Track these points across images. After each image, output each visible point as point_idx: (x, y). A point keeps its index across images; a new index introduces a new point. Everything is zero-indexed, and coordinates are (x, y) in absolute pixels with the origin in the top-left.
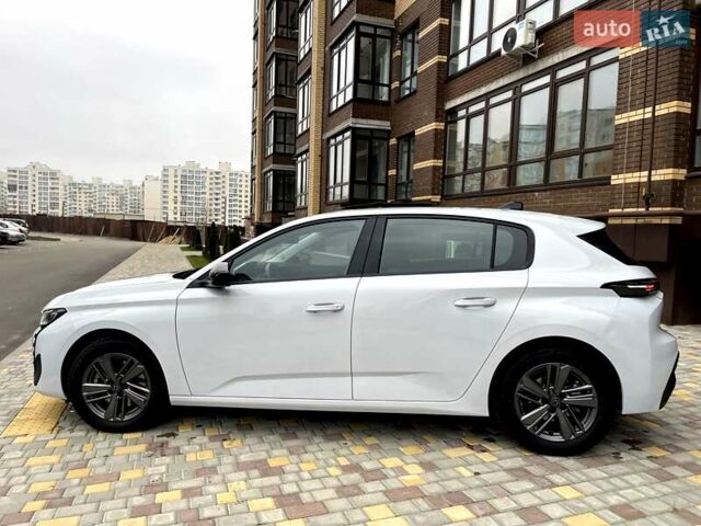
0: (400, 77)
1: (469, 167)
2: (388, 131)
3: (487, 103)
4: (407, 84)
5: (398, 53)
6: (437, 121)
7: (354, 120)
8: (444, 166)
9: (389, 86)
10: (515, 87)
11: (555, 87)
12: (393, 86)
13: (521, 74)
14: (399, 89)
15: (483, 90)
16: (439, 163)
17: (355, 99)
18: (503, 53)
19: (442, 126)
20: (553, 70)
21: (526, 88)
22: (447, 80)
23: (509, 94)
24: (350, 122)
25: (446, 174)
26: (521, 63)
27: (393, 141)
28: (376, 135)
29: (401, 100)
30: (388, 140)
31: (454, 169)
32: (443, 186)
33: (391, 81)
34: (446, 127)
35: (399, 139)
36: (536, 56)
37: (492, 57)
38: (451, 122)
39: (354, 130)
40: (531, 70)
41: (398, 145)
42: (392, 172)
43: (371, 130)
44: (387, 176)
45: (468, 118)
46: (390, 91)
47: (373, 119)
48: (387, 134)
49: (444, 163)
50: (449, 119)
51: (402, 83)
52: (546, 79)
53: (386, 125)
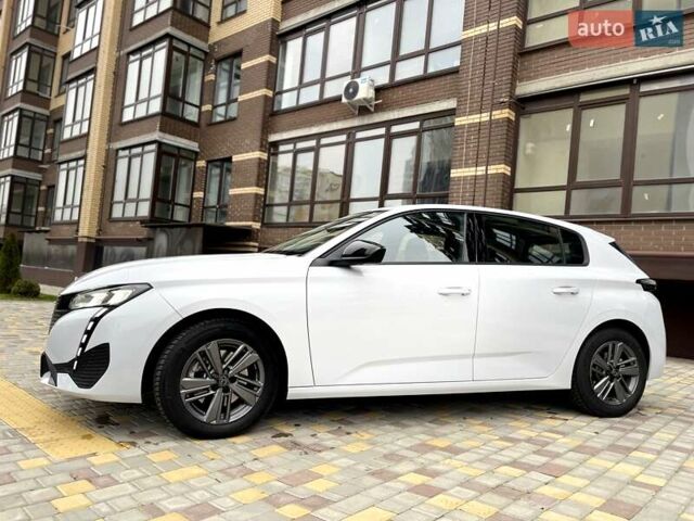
0: (213, 100)
1: (294, 199)
2: (196, 153)
3: (318, 142)
4: (221, 110)
5: (212, 77)
6: (261, 151)
7: (161, 134)
8: (265, 195)
9: (199, 107)
10: (350, 132)
11: (390, 138)
12: (205, 108)
13: (356, 122)
14: (211, 113)
15: (314, 130)
16: (261, 191)
17: (164, 113)
18: (344, 100)
19: (265, 156)
20: (388, 124)
21: (360, 135)
22: (271, 115)
23: (343, 138)
24: (156, 136)
25: (267, 202)
26: (357, 112)
27: (201, 163)
28: (184, 154)
29: (212, 124)
30: (195, 160)
31: (273, 199)
32: (263, 214)
33: (202, 103)
34: (269, 158)
35: (208, 162)
36: (372, 109)
37: (323, 103)
38: (273, 154)
39: (160, 144)
40: (366, 120)
41: (207, 168)
42: (198, 195)
43: (179, 148)
44: (192, 198)
45: (296, 153)
46: (200, 113)
47: (181, 137)
48: (195, 156)
49: (266, 191)
50: (272, 151)
51: (215, 107)
52: (382, 131)
53: (194, 146)
